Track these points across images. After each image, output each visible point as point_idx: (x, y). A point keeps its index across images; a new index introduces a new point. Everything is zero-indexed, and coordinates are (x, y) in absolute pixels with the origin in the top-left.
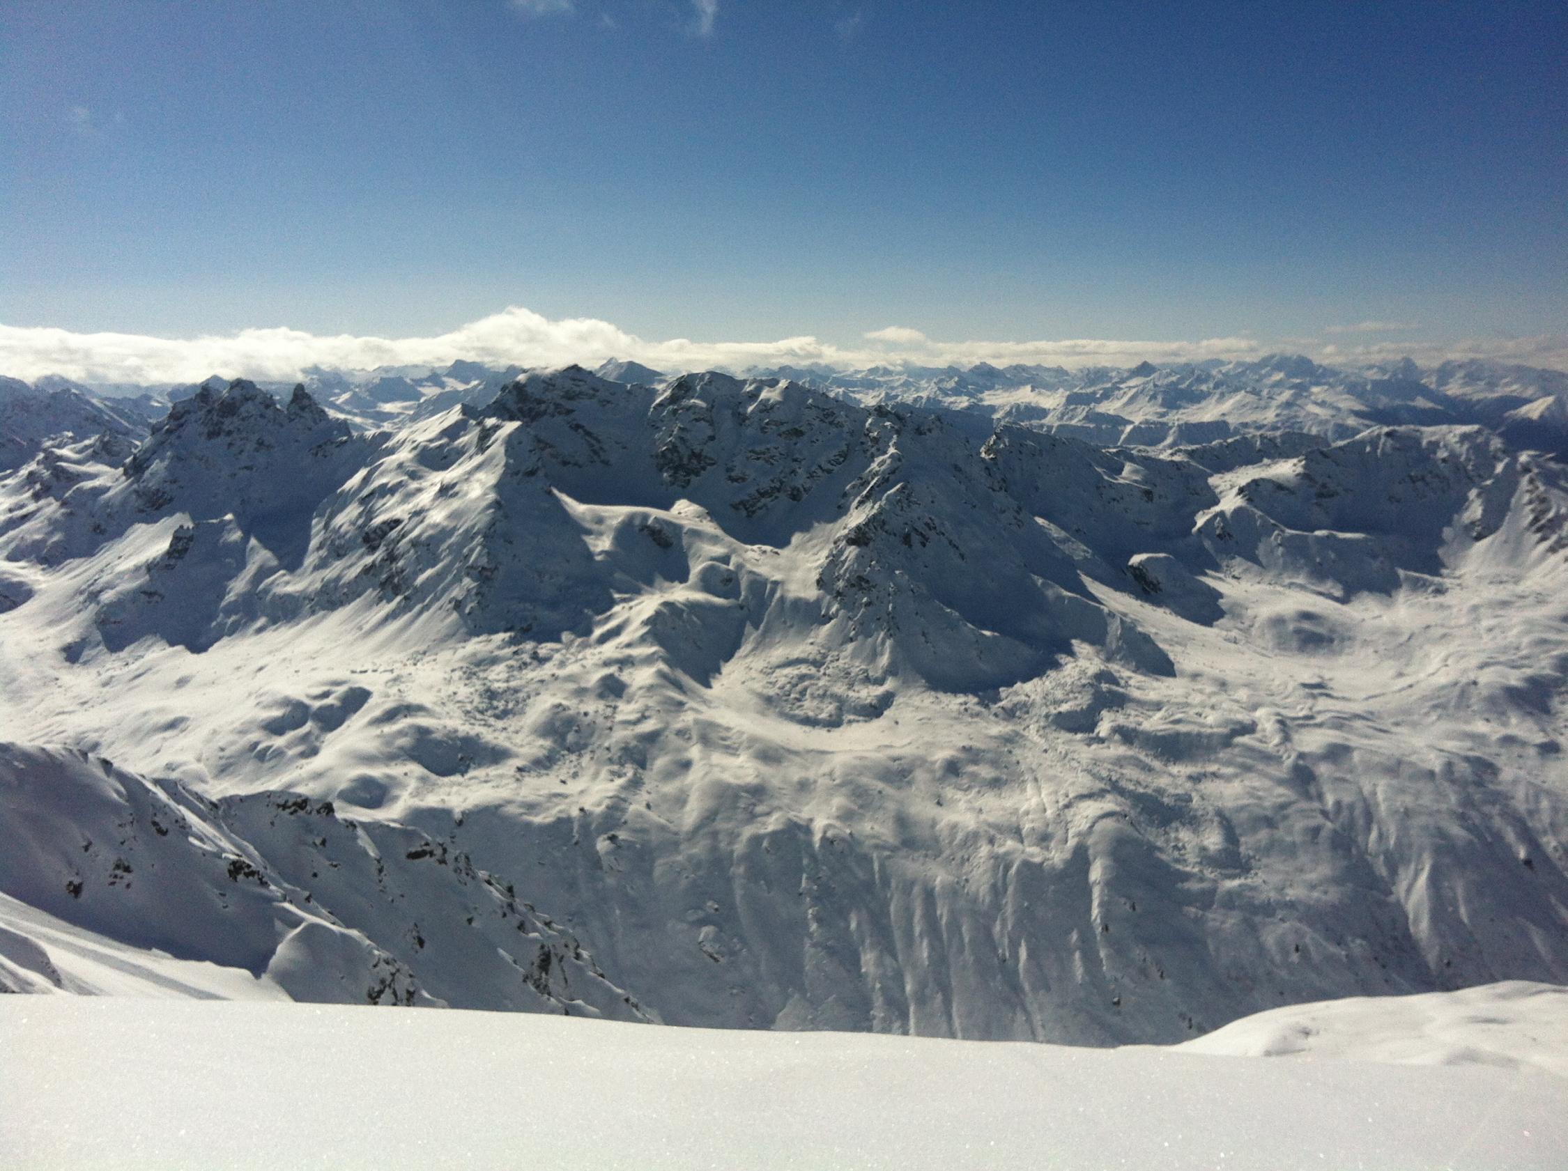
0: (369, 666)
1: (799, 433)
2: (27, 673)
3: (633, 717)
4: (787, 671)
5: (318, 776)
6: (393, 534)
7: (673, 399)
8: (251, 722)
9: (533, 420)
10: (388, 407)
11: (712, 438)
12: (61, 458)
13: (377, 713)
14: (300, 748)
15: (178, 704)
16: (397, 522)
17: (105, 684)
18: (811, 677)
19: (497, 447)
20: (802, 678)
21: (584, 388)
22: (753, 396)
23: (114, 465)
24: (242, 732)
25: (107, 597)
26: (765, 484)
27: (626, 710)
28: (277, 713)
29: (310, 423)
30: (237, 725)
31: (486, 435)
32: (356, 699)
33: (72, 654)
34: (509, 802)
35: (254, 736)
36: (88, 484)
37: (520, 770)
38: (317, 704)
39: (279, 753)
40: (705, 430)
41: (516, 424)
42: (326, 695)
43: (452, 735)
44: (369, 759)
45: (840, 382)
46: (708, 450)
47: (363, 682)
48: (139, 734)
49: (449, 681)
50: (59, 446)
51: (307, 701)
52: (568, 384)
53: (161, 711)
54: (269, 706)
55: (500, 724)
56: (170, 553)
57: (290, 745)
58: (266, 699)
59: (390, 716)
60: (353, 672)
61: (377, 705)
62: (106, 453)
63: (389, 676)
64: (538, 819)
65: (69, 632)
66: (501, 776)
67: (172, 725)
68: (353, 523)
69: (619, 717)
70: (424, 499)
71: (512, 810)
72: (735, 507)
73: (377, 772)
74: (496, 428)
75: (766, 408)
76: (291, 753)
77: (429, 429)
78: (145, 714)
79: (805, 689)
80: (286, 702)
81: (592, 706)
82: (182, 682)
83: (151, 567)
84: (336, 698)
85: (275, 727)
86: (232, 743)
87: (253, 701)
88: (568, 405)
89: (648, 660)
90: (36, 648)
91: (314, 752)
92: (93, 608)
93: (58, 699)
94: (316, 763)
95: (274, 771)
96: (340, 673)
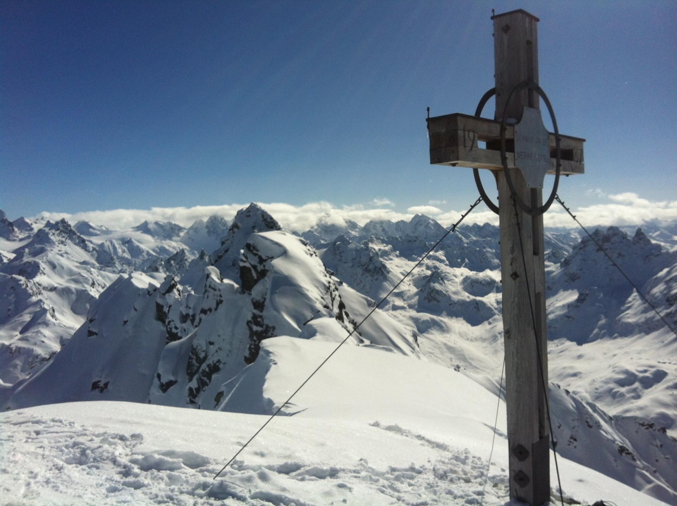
0: (666, 361)
5: (641, 409)
8: (610, 379)
13: (671, 384)
14: (633, 394)
15: (578, 366)
23: (555, 263)
24: (606, 382)
25: (551, 316)
28: (622, 376)
30: (603, 379)
32: (660, 376)
35: (612, 385)
36: (546, 269)
38: (641, 375)
39: (622, 395)
42: (645, 371)
44: (665, 405)
47: (664, 368)
51: (637, 373)
53: (571, 368)
54: (618, 373)
56: (578, 300)
57: (628, 392)
58: (617, 369)
60: (659, 362)
61: (670, 380)
62: (553, 257)
67: (575, 375)
68: (661, 292)
73: (670, 412)
76: (628, 396)
78: (564, 368)
80: (627, 372)
82: (580, 357)
83: (569, 306)
84: (650, 374)
85: (621, 383)
86: (602, 387)
87: (611, 369)
91: (638, 397)
94: (640, 403)
95: (620, 403)
96: (653, 362)
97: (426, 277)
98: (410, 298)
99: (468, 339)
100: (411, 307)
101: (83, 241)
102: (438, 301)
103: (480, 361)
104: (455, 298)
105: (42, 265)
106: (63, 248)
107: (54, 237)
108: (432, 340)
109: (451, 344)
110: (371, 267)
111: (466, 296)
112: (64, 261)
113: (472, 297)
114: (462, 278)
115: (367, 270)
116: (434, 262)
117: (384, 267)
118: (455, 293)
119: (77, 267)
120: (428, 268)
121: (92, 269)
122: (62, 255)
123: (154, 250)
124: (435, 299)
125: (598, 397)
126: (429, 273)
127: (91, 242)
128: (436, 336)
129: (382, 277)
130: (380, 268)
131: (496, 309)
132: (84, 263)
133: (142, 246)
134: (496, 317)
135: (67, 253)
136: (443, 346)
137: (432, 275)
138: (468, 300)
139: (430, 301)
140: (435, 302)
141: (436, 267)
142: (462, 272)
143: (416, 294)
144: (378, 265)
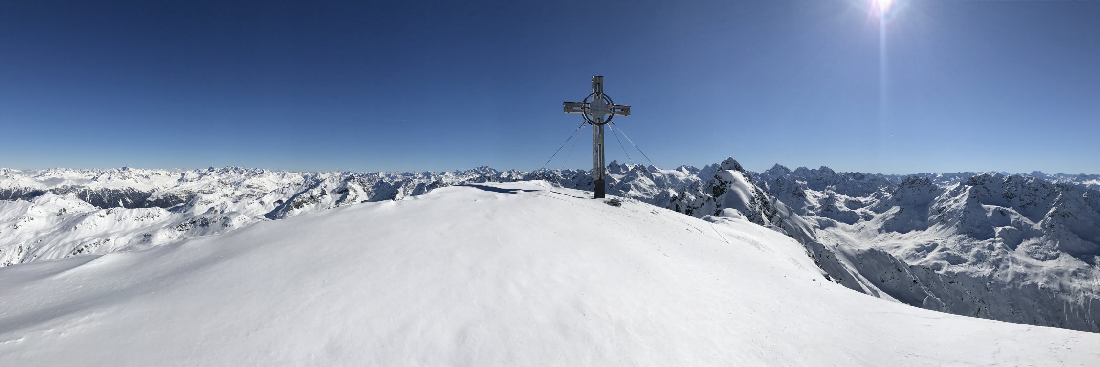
0: (938, 238)
1: (1037, 190)
2: (871, 233)
3: (995, 254)
4: (1032, 246)
5: (926, 262)
6: (944, 210)
7: (1007, 182)
8: (913, 248)
9: (975, 185)
10: (944, 182)
11: (1016, 190)
12: (881, 191)
13: (940, 249)
14: (923, 255)
15: (899, 242)
16: (945, 207)
17: (886, 237)
18: (1039, 248)
19: (967, 192)
20: (1036, 248)
21: (987, 179)
22: (1027, 181)
23: (890, 193)
24: (912, 251)
25: (887, 219)
26: (1029, 202)
27: (994, 253)
28: (919, 247)
29: (929, 185)
30: (910, 249)
31: (965, 189)
32: (935, 246)
33: (880, 231)
34: (967, 272)
35: (914, 252)
36: (885, 196)
37: (970, 264)
38: (927, 246)
39: (919, 256)
40: (1014, 189)
41: (972, 187)
42: (929, 244)
43: (955, 255)
44: (937, 259)
45: (1047, 178)
46: (1015, 193)
47: (937, 242)
48: (891, 248)
49: (955, 243)
50: (881, 188)
51: (925, 245)
52: (983, 178)
53: (896, 244)
54: (917, 246)
55: (965, 254)
56: (899, 211)
57: (921, 254)
58: (916, 244)
59: (942, 250)
60: (935, 240)
61: (939, 247)
62: (889, 190)
63: (942, 241)
64: (973, 276)
65: (879, 226)
66: (965, 266)
67: (897, 247)
68: (936, 207)
69: (992, 254)
70: (952, 202)
71: (968, 274)
72: (1021, 207)
73: (939, 262)
74: (967, 187)
75: (1030, 184)
76: (921, 256)
77: (953, 187)
78: (893, 244)
79: (1037, 251)
80: (921, 245)
81: (986, 251)
82: (900, 238)
83: (896, 214)
84: (931, 245)
85: (918, 250)
86: (909, 253)
87: (914, 245)
88: (983, 182)
89: (999, 241)
90: (873, 228)
91: (925, 257)
92: (883, 222)
93: (876, 239)
94: (926, 259)
95: (918, 260)
96: (932, 240)
97: (826, 198)
98: (817, 209)
99: (846, 231)
101: (651, 175)
102: (832, 211)
103: (851, 242)
104: (840, 210)
105: (632, 186)
106: (642, 179)
107: (639, 173)
108: (828, 231)
109: (838, 233)
110: (797, 193)
111: (846, 209)
112: (642, 185)
113: (849, 209)
114: (844, 200)
115: (794, 194)
116: (831, 191)
117: (804, 193)
118: (840, 207)
119: (648, 188)
120: (827, 194)
121: (655, 189)
122: (641, 182)
123: (684, 181)
124: (830, 210)
125: (907, 258)
126: (827, 196)
127: (655, 176)
128: (830, 229)
129: (802, 198)
130: (801, 194)
131: (861, 216)
132: (651, 186)
133: (679, 178)
134: (861, 219)
135: (644, 181)
136: (833, 235)
137: (829, 197)
138: (847, 211)
139: (827, 211)
140: (830, 212)
141: (831, 194)
142: (844, 197)
143: (820, 208)
144: (800, 192)
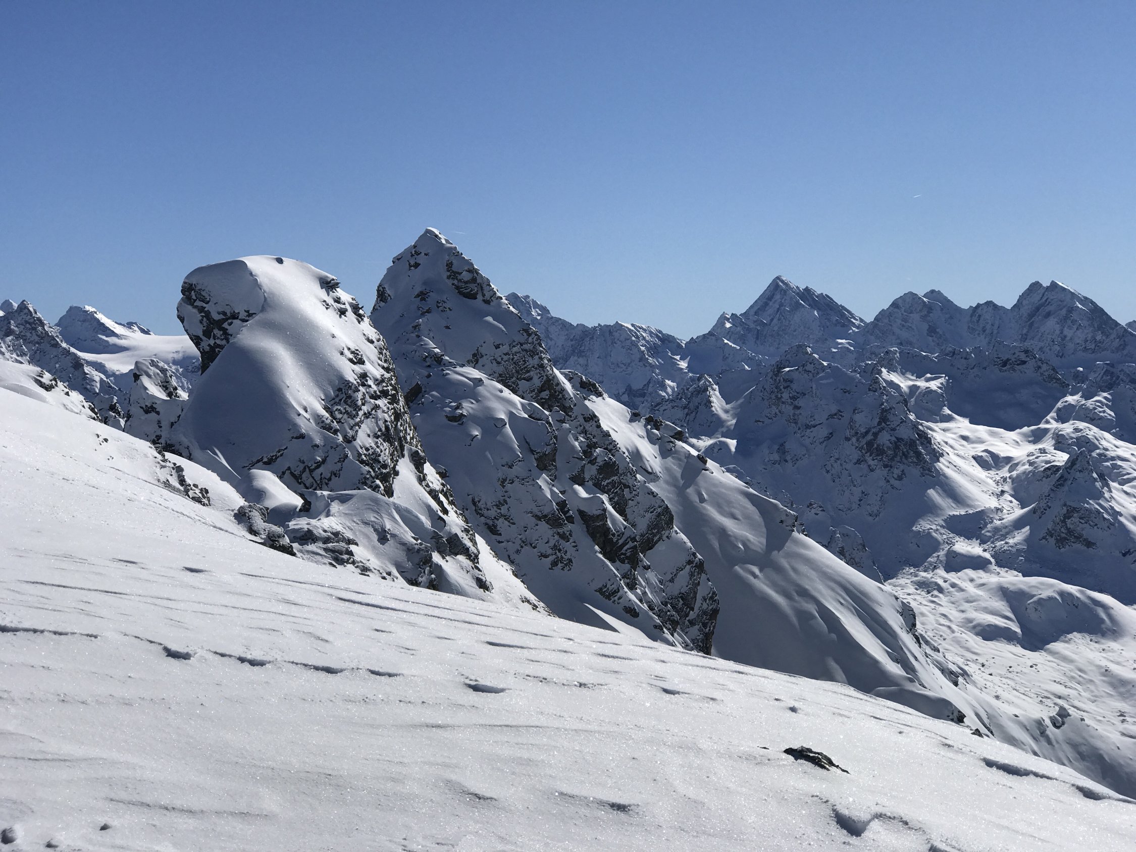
98: (1003, 533)
100: (1005, 560)
101: (78, 364)
102: (1089, 544)
110: (885, 439)
116: (1082, 425)
117: (926, 439)
120: (1061, 443)
124: (1078, 538)
126: (1062, 458)
129: (915, 471)
130: (912, 444)
140: (1078, 546)
141: (1085, 443)
144: (905, 433)
